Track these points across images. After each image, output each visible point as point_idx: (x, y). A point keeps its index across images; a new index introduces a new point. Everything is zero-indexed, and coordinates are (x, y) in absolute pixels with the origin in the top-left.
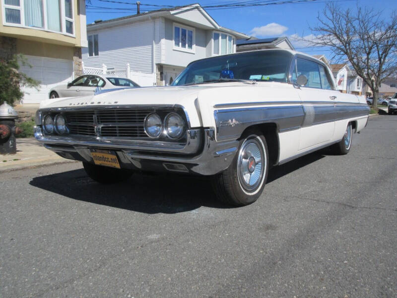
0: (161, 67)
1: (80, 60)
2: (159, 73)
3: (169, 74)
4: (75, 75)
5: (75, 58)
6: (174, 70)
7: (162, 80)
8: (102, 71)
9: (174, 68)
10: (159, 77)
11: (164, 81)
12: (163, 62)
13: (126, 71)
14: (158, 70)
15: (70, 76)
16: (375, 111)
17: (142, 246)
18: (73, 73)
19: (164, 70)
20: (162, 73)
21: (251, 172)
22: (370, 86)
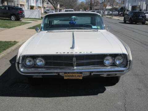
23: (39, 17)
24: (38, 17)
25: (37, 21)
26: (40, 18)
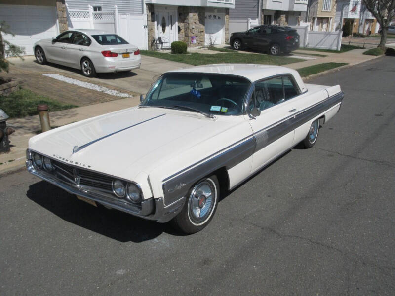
0: (151, 7)
1: (64, 6)
2: (150, 14)
3: (161, 14)
4: (59, 23)
5: (58, 3)
6: (166, 8)
7: (153, 21)
8: (88, 13)
9: (166, 7)
10: (150, 19)
11: (156, 22)
12: (153, 2)
13: (113, 14)
14: (148, 12)
15: (54, 24)
16: (381, 51)
17: (111, 284)
18: (58, 21)
19: (155, 9)
20: (152, 14)
21: (201, 208)
22: (379, 23)
23: (337, 47)
24: (334, 48)
25: (326, 56)
26: (339, 49)
